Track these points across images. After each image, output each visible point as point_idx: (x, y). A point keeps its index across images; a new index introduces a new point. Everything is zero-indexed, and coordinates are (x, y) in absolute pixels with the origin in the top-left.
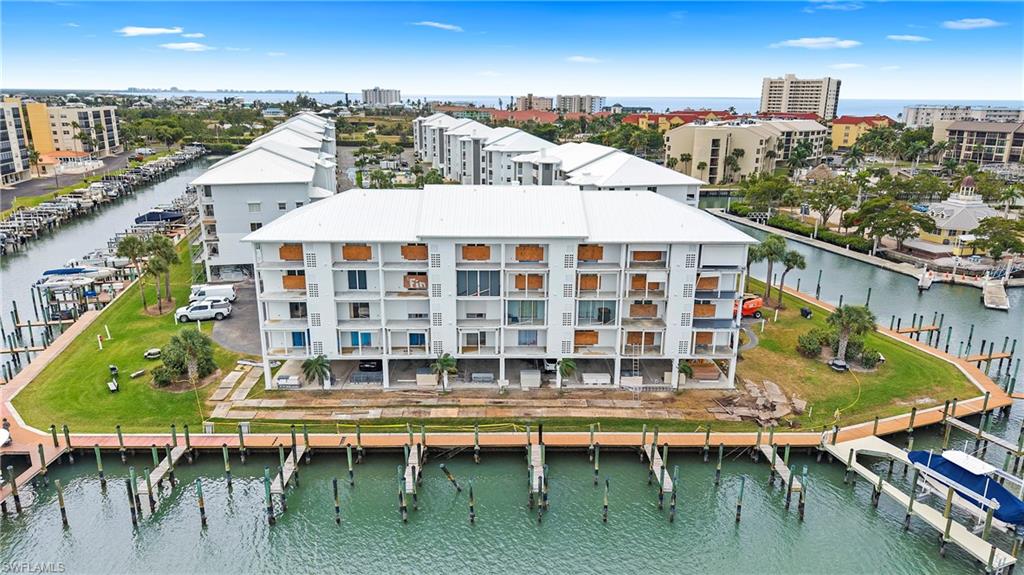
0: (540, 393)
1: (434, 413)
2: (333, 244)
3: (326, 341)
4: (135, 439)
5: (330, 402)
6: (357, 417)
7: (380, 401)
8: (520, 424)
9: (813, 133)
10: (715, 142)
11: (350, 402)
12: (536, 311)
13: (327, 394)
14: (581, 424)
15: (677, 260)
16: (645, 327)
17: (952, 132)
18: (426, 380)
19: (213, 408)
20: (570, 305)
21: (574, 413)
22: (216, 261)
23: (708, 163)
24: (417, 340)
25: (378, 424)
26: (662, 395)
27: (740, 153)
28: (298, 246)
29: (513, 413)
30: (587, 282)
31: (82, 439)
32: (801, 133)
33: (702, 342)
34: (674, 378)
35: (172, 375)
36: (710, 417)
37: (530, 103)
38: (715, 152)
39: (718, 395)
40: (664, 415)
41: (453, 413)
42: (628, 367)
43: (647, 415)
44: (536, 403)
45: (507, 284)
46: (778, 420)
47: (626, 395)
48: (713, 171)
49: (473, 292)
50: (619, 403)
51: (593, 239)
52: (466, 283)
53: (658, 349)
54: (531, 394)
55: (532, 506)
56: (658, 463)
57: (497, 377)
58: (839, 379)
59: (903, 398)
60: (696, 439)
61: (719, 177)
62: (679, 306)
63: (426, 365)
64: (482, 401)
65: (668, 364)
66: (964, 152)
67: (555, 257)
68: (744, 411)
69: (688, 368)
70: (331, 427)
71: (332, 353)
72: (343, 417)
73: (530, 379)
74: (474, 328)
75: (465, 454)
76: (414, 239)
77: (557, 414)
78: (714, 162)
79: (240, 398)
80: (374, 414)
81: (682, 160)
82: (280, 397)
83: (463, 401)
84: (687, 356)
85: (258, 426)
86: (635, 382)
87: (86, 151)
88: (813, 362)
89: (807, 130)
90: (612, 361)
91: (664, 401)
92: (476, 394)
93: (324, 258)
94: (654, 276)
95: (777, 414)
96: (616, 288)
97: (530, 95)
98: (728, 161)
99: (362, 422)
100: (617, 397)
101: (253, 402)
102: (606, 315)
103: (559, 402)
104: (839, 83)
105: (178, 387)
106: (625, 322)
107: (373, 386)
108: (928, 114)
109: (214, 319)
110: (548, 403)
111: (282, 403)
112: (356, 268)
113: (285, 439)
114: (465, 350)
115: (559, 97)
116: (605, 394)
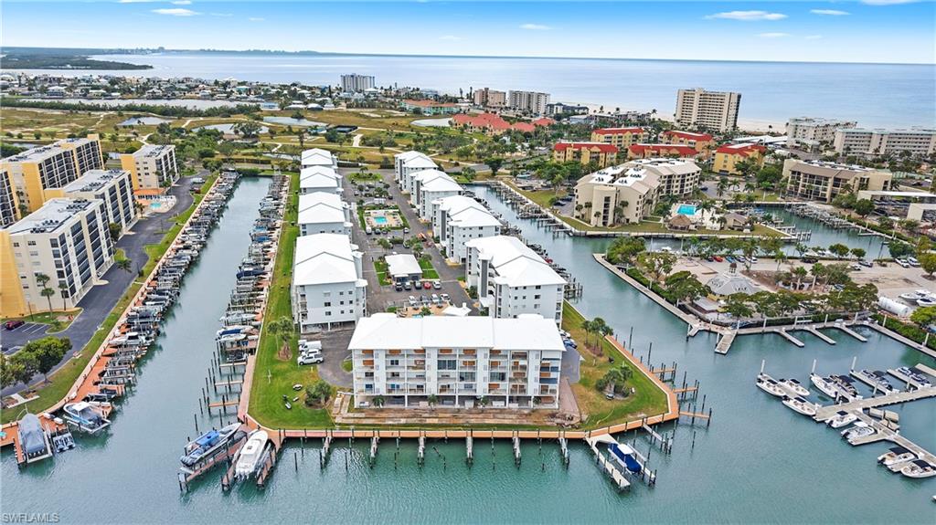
0: (474, 411)
1: (428, 421)
2: (386, 350)
3: (381, 387)
4: (312, 433)
5: (384, 415)
6: (396, 423)
7: (405, 415)
8: (464, 427)
9: (689, 175)
10: (607, 199)
11: (392, 415)
12: (472, 376)
13: (382, 410)
14: (489, 427)
15: (531, 356)
16: (519, 383)
17: (794, 172)
18: (423, 404)
19: (335, 418)
20: (487, 374)
21: (487, 421)
22: (305, 323)
23: (602, 212)
24: (420, 387)
25: (406, 426)
26: (526, 412)
27: (625, 204)
28: (371, 351)
29: (461, 421)
30: (493, 365)
31: (291, 433)
32: (679, 176)
33: (544, 389)
34: (531, 404)
35: (312, 401)
36: (544, 423)
37: (487, 96)
38: (606, 205)
39: (550, 412)
40: (525, 422)
41: (436, 421)
42: (511, 399)
43: (517, 422)
44: (471, 416)
45: (459, 364)
46: (572, 425)
47: (511, 412)
48: (605, 218)
49: (444, 368)
50: (507, 416)
51: (495, 348)
52: (441, 365)
53: (525, 391)
54: (469, 412)
55: (467, 462)
56: (517, 446)
57: (455, 403)
58: (608, 404)
59: (632, 413)
60: (533, 434)
61: (610, 221)
62: (533, 374)
63: (424, 398)
64: (448, 415)
65: (529, 398)
66: (800, 188)
67: (480, 355)
68: (559, 421)
69: (538, 400)
70: (387, 427)
71: (384, 392)
72: (391, 422)
73: (469, 404)
74: (445, 383)
75: (442, 440)
76: (420, 348)
77: (479, 422)
78: (605, 211)
79: (344, 412)
80: (403, 421)
81: (586, 207)
82: (363, 412)
83: (441, 415)
84: (537, 395)
85: (359, 426)
86: (515, 406)
87: (160, 186)
88: (599, 393)
89: (684, 173)
90: (505, 397)
91: (526, 415)
92: (445, 411)
93: (382, 355)
94: (522, 362)
95: (572, 422)
96: (506, 365)
97: (487, 89)
98: (616, 210)
99: (399, 425)
100: (507, 413)
101: (351, 415)
102: (502, 377)
103: (481, 416)
104: (739, 97)
105: (317, 407)
106: (511, 380)
107: (400, 406)
108: (804, 130)
109: (316, 363)
110: (476, 416)
111: (363, 415)
112: (395, 359)
113: (369, 433)
114: (441, 391)
115: (511, 92)
116: (502, 411)
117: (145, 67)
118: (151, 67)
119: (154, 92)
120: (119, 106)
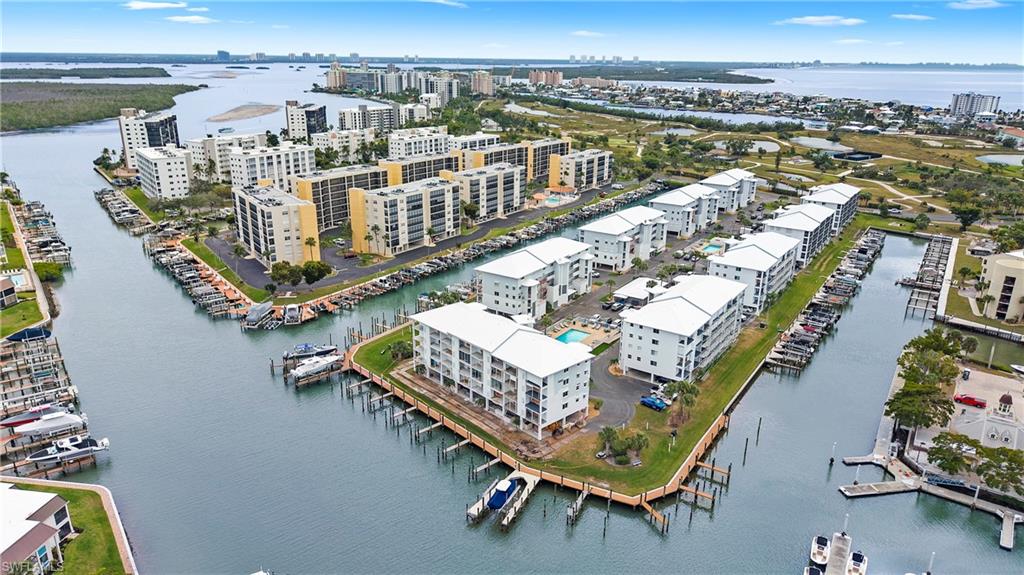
0: (477, 409)
1: (438, 400)
5: (421, 382)
7: (432, 389)
10: (1010, 280)
15: (519, 374)
20: (489, 377)
23: (998, 297)
26: (511, 429)
29: (456, 411)
36: (508, 444)
41: (442, 402)
44: (468, 411)
45: (472, 361)
47: (501, 423)
48: (1002, 306)
49: (463, 359)
50: (491, 424)
52: (462, 356)
53: (515, 408)
54: (473, 408)
60: (480, 443)
61: (1009, 313)
64: (455, 403)
65: (518, 418)
68: (522, 448)
72: (416, 389)
77: (467, 418)
78: (1004, 298)
79: (404, 370)
82: (413, 375)
83: (451, 401)
86: (508, 421)
90: (502, 408)
91: (508, 431)
92: (459, 399)
94: (512, 378)
100: (497, 422)
101: (405, 373)
102: (500, 387)
103: (475, 414)
107: (438, 382)
116: (495, 419)
117: (765, 81)
118: (773, 81)
119: (723, 106)
120: (671, 117)
